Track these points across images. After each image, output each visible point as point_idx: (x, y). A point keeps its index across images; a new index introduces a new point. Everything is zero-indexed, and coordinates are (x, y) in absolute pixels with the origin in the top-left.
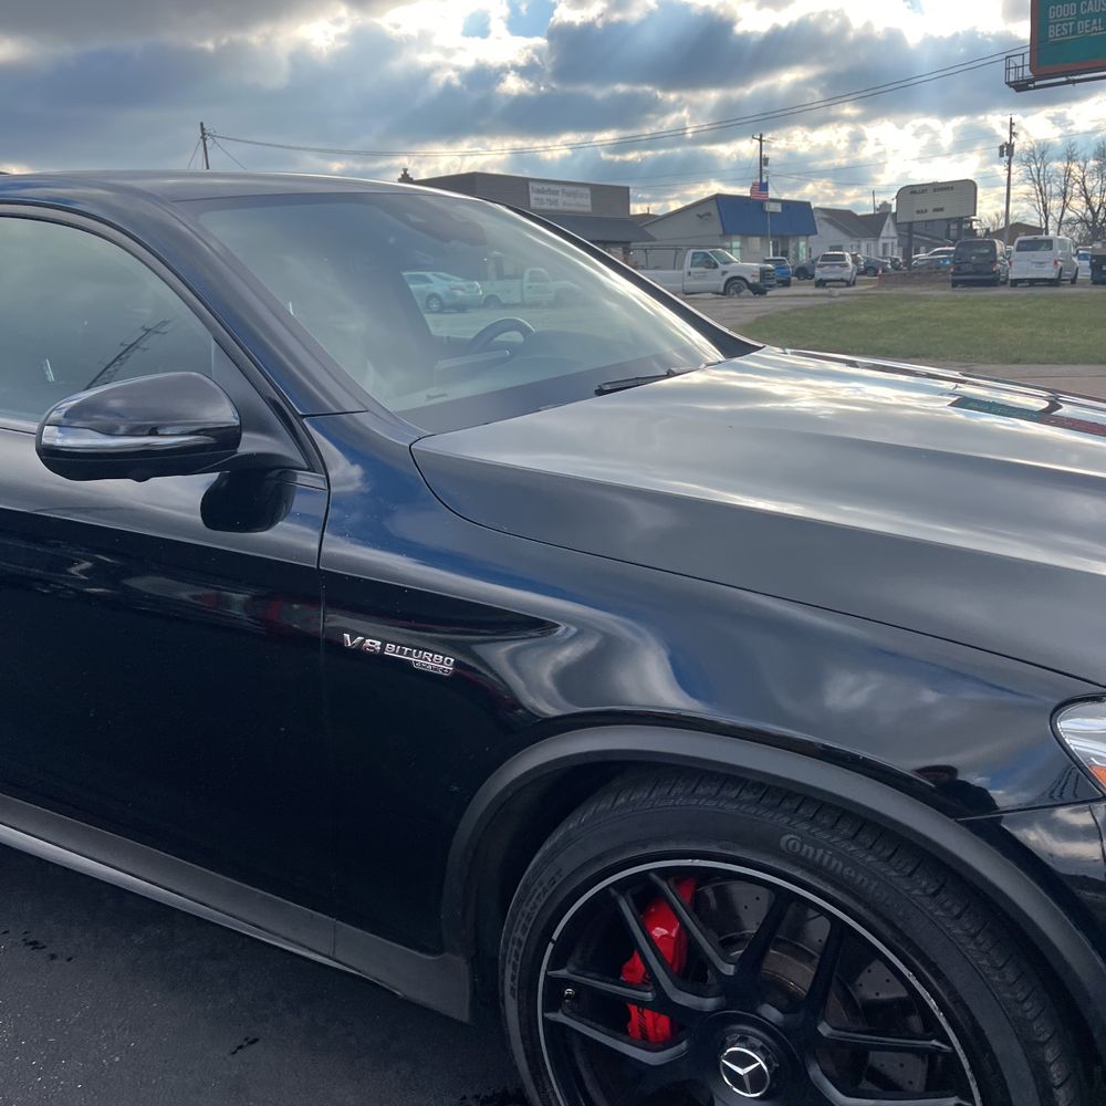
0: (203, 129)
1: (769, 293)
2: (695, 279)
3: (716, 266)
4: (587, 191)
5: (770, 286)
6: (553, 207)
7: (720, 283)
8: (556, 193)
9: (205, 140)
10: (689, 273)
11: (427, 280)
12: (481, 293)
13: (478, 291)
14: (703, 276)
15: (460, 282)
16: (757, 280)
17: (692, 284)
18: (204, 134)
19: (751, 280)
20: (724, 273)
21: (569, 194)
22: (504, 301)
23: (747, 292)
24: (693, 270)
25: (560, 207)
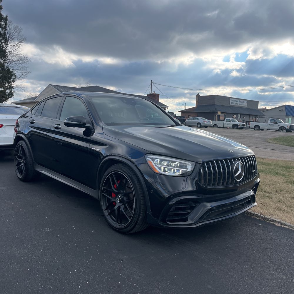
0: (152, 81)
1: (292, 132)
2: (271, 126)
3: (277, 123)
4: (246, 101)
5: (293, 130)
6: (236, 105)
7: (278, 128)
8: (238, 101)
9: (152, 84)
10: (269, 124)
11: (198, 119)
12: (212, 123)
13: (211, 122)
14: (273, 126)
15: (207, 120)
16: (289, 128)
17: (269, 127)
18: (152, 83)
19: (287, 128)
20: (279, 125)
21: (241, 102)
22: (218, 126)
23: (284, 131)
24: (270, 124)
25: (238, 105)
